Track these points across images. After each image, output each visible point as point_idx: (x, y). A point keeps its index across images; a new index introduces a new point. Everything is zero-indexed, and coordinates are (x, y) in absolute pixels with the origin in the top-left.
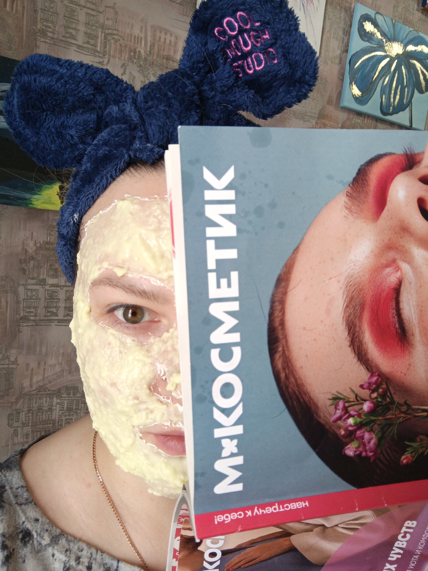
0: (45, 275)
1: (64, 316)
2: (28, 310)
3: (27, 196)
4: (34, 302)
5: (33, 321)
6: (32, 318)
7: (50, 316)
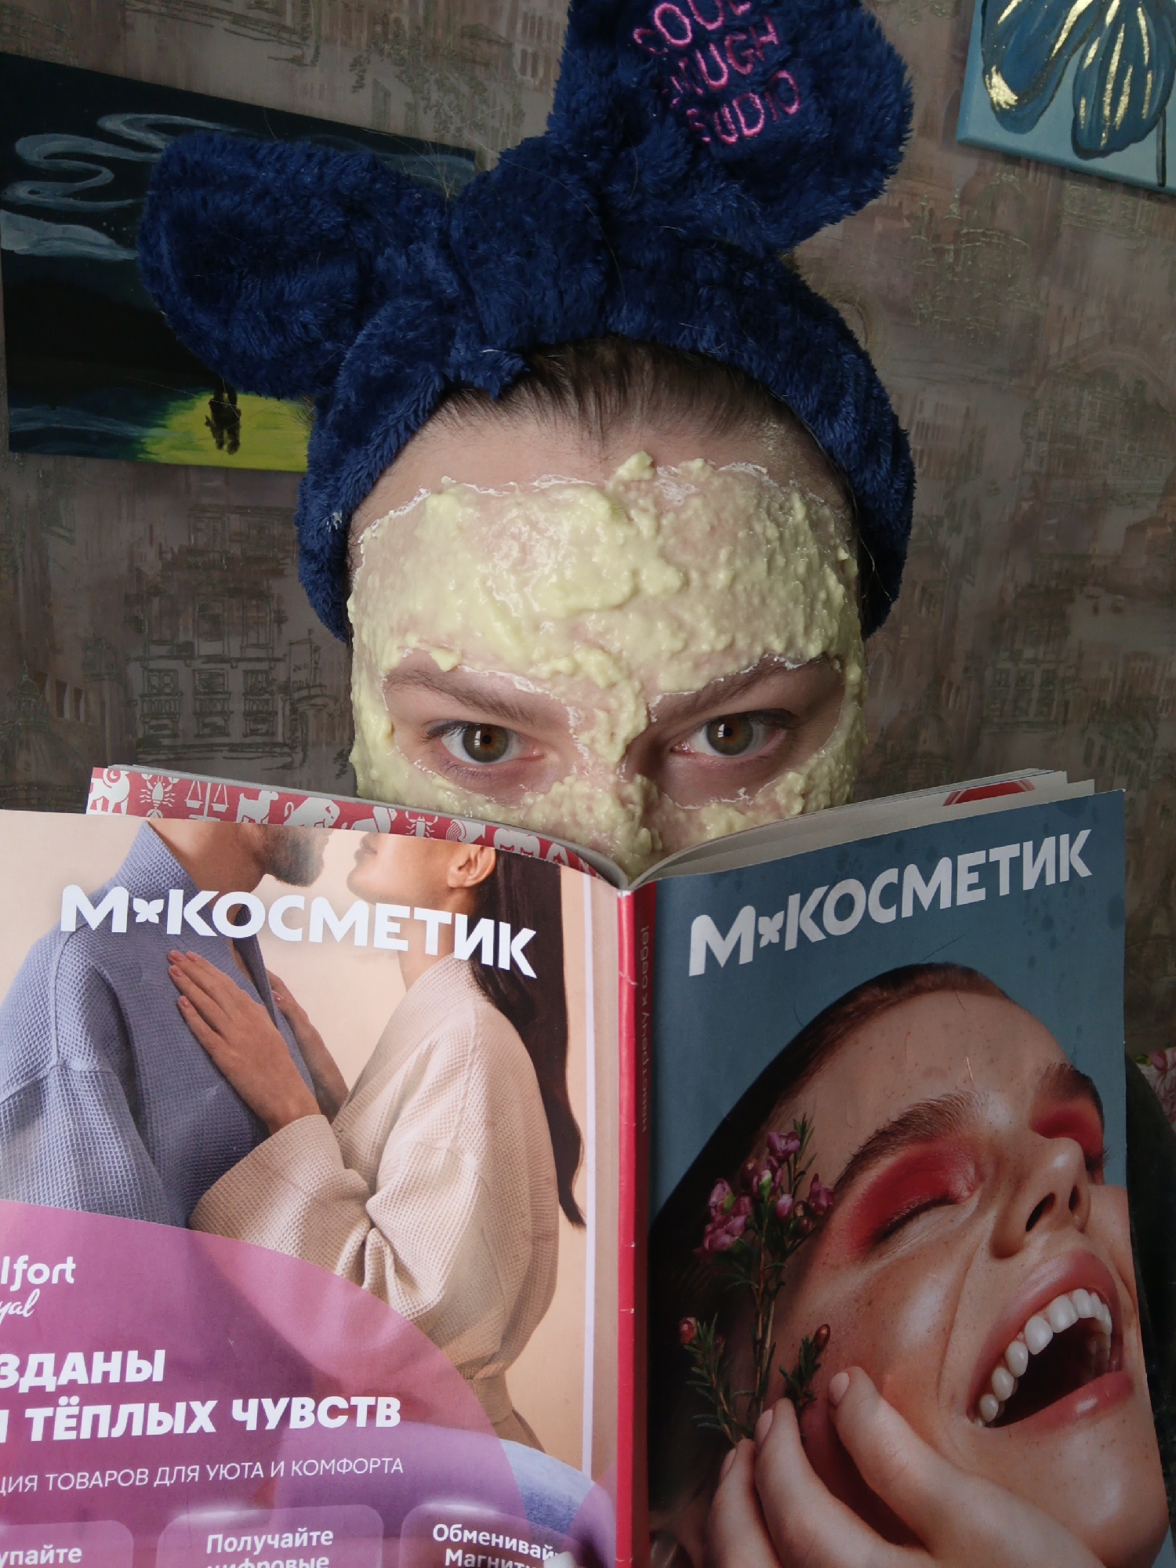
0: (191, 634)
1: (245, 736)
2: (154, 722)
3: (133, 431)
4: (167, 701)
5: (171, 748)
6: (166, 742)
7: (210, 736)
